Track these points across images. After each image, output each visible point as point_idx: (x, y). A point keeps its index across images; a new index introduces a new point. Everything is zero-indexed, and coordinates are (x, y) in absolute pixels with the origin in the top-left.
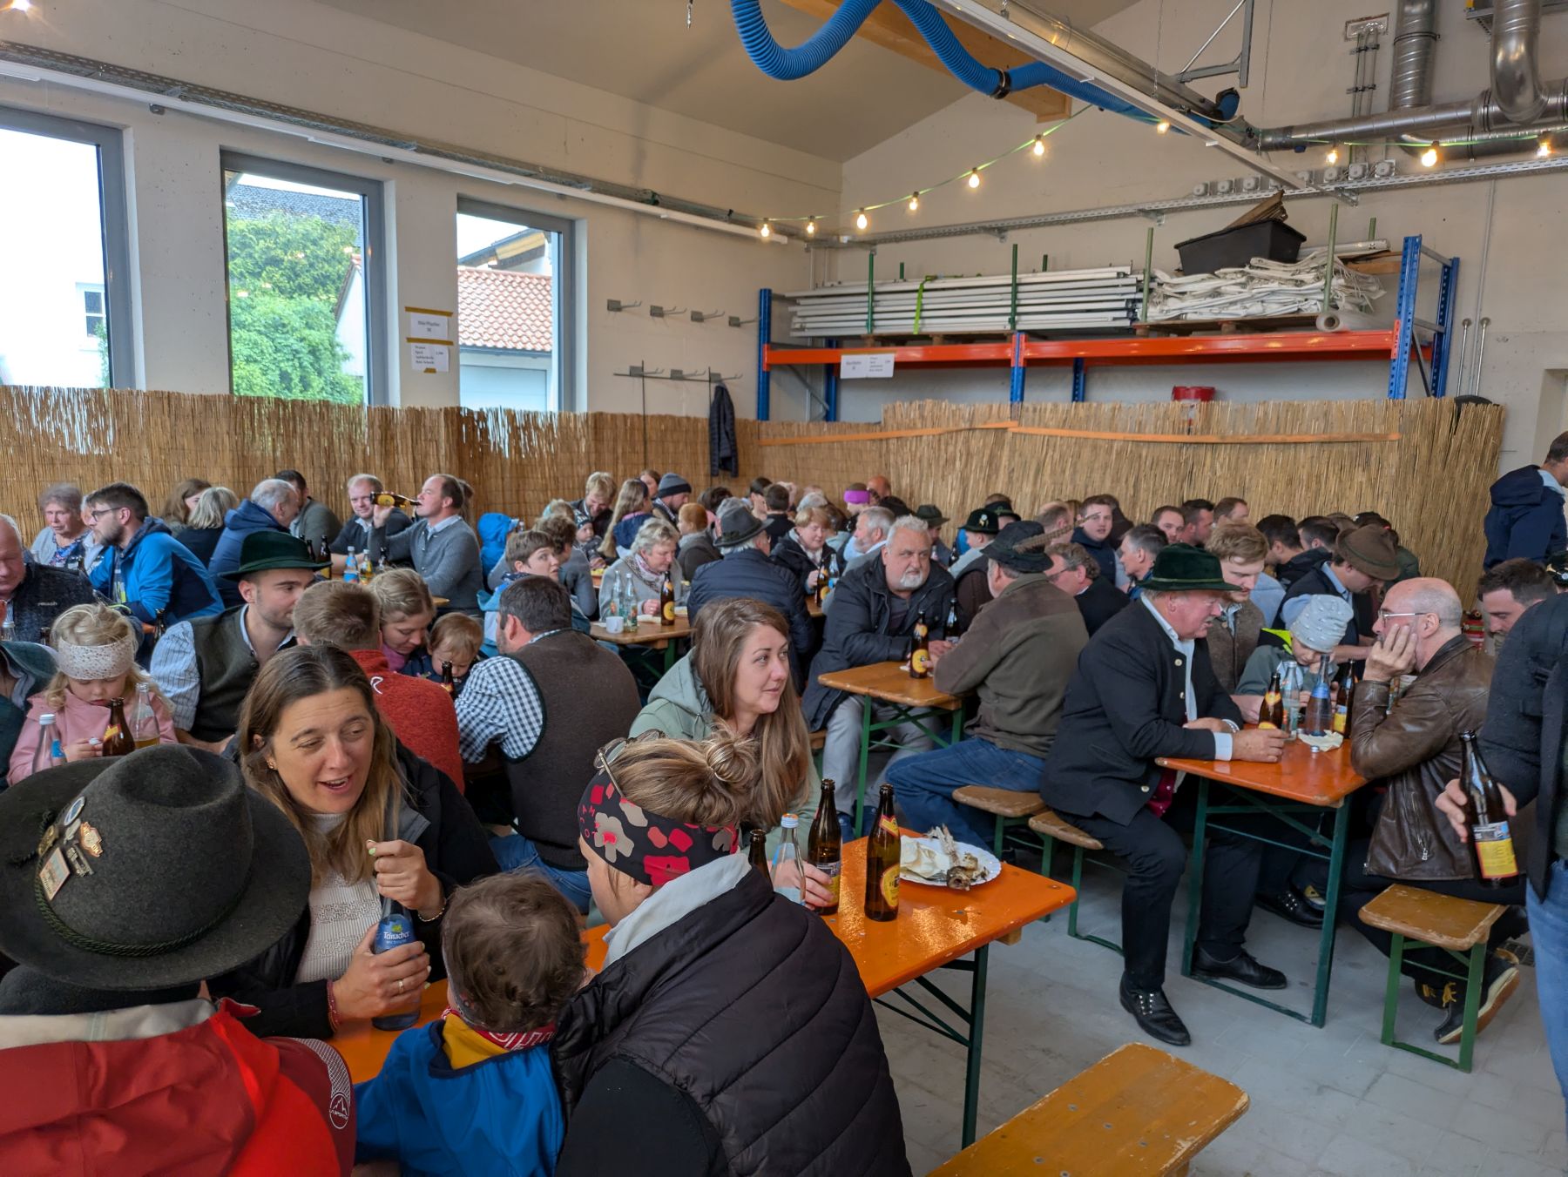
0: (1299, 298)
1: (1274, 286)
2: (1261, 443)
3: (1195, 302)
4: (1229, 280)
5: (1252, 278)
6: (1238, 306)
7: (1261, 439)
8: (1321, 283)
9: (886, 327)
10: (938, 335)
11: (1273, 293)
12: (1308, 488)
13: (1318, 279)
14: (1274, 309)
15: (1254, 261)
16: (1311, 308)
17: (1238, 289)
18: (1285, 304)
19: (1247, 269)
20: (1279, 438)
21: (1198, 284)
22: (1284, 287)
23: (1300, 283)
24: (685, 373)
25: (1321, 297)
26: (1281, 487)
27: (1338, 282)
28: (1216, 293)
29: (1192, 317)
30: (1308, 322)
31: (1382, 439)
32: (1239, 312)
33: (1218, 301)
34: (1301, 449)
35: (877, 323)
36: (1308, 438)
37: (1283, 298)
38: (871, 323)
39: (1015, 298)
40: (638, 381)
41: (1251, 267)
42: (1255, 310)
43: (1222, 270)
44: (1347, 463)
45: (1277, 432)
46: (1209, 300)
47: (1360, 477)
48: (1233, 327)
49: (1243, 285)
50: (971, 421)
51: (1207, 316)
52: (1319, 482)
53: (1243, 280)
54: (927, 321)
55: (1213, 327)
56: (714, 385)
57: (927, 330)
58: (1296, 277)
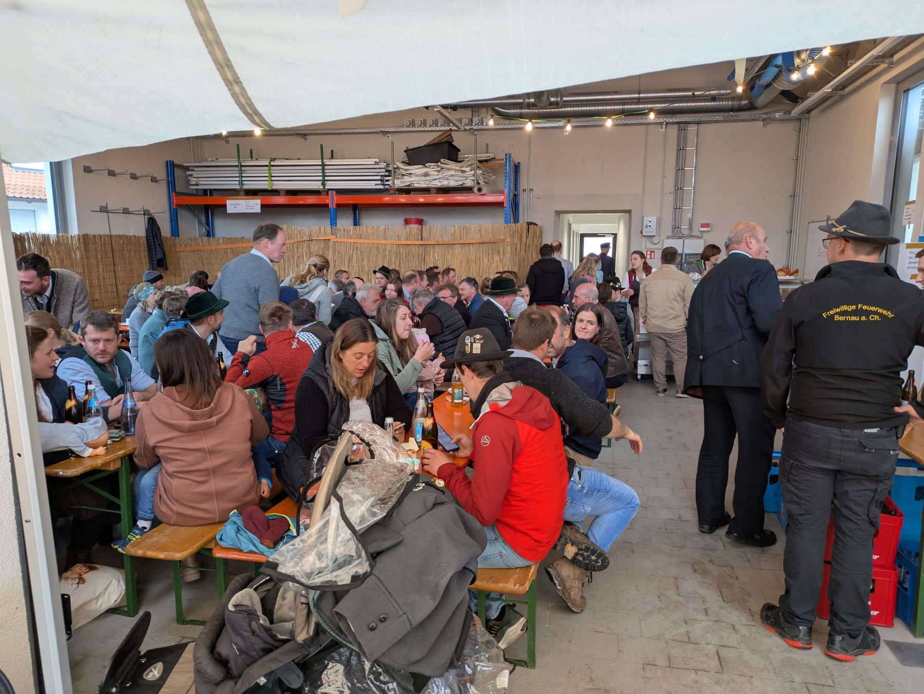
0: (463, 179)
1: (453, 172)
2: (454, 244)
3: (417, 178)
4: (431, 169)
5: (442, 169)
6: (437, 181)
7: (454, 242)
8: (473, 172)
9: (250, 185)
10: (283, 190)
11: (452, 175)
12: (476, 263)
13: (471, 170)
14: (452, 183)
15: (442, 160)
16: (469, 183)
17: (436, 173)
18: (457, 181)
19: (439, 164)
20: (462, 242)
21: (417, 170)
22: (457, 173)
23: (463, 172)
24: (130, 210)
25: (473, 178)
26: (464, 264)
27: (479, 172)
28: (426, 175)
29: (416, 185)
30: (469, 190)
31: (503, 241)
32: (438, 184)
33: (427, 178)
34: (471, 246)
35: (244, 182)
36: (474, 242)
37: (457, 178)
38: (241, 183)
39: (323, 172)
40: (105, 214)
41: (441, 163)
42: (445, 183)
43: (428, 164)
44: (490, 252)
45: (460, 239)
46: (423, 178)
47: (497, 258)
48: (435, 191)
49: (439, 171)
50: (310, 236)
51: (423, 185)
52: (480, 261)
53: (439, 169)
54: (274, 182)
55: (426, 190)
56: (147, 217)
57: (275, 187)
58: (462, 169)
